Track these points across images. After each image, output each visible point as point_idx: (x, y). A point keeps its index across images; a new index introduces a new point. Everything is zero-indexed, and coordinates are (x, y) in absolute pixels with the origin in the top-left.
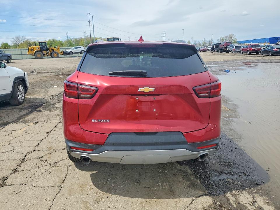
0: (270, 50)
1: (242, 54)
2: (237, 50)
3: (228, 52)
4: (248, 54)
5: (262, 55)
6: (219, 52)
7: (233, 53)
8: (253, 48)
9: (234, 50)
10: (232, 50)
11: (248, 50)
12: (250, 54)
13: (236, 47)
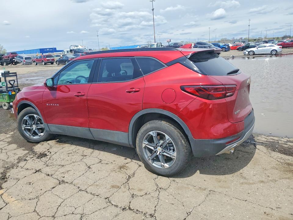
0: (66, 60)
1: (36, 64)
2: (28, 62)
3: (16, 63)
4: (43, 64)
5: (59, 64)
6: (5, 64)
7: (23, 64)
8: (47, 58)
9: (24, 61)
10: (22, 62)
11: (43, 61)
12: (45, 64)
13: (26, 58)
